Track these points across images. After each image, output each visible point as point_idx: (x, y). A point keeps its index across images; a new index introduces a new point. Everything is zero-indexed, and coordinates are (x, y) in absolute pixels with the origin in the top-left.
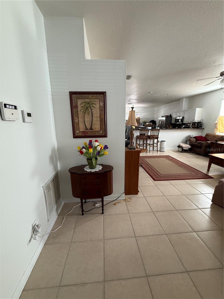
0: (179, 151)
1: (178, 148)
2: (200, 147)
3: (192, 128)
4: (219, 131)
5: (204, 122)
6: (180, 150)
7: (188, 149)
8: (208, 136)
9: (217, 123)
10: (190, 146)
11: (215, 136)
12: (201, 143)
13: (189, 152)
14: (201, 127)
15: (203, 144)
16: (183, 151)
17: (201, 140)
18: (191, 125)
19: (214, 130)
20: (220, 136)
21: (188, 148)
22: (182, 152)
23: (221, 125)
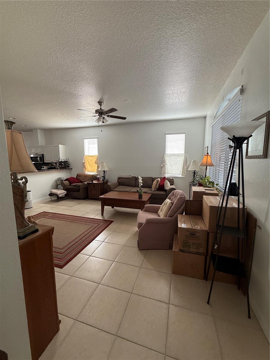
0: (52, 201)
1: (50, 196)
2: (78, 191)
3: (60, 168)
4: (88, 170)
5: (71, 161)
6: (54, 198)
7: (64, 196)
8: (79, 176)
9: (84, 163)
10: (65, 191)
11: (86, 176)
12: (77, 186)
13: (66, 199)
14: (68, 166)
15: (80, 186)
16: (59, 199)
17: (75, 182)
18: (58, 164)
19: (83, 169)
20: (91, 175)
21: (64, 194)
22: (58, 201)
23: (88, 164)
